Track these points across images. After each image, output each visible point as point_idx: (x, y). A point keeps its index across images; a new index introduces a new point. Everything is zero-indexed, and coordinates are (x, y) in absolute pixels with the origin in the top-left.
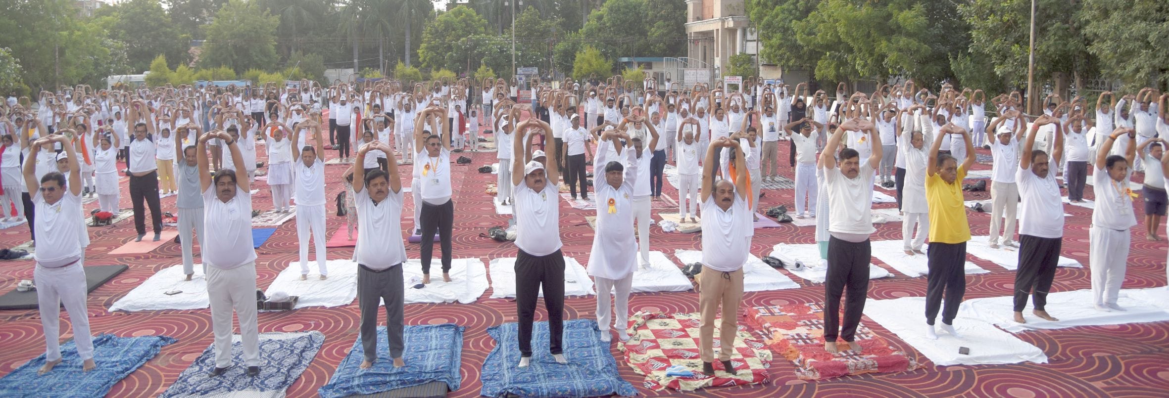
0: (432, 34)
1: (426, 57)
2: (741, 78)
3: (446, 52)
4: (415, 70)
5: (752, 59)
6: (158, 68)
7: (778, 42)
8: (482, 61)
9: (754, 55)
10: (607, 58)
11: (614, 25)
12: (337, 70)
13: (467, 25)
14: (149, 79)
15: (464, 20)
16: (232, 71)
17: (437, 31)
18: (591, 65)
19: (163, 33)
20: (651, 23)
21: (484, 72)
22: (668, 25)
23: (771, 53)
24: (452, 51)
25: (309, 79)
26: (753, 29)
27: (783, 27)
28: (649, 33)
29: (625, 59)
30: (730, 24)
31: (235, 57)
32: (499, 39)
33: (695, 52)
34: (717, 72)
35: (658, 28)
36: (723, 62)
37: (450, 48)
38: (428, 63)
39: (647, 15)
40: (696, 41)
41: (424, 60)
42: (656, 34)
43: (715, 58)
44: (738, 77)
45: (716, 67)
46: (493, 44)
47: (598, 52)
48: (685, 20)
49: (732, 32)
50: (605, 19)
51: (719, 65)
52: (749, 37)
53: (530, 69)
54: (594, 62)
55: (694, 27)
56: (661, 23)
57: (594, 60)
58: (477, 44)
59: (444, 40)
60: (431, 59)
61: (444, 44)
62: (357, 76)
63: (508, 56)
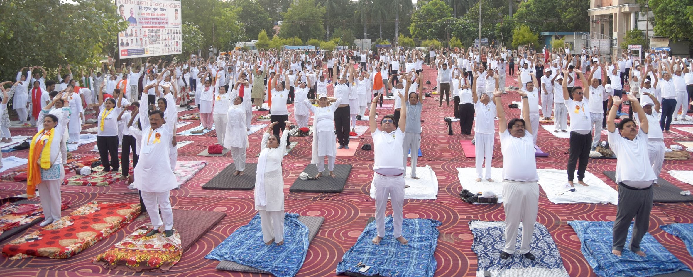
0: (418, 17)
1: (414, 32)
2: (640, 46)
3: (428, 29)
4: (411, 40)
5: (643, 33)
6: (262, 38)
7: (671, 21)
8: (453, 35)
9: (643, 30)
10: (535, 32)
11: (537, 11)
12: (361, 39)
13: (441, 11)
14: (258, 45)
15: (439, 9)
16: (300, 40)
17: (421, 16)
18: (524, 37)
19: (260, 17)
20: (564, 9)
21: (453, 41)
22: (576, 11)
23: (663, 29)
24: (432, 28)
25: (347, 45)
26: (644, 13)
27: (675, 11)
28: (562, 16)
29: (547, 33)
30: (626, 9)
31: (301, 31)
32: (462, 20)
33: (595, 29)
34: (615, 42)
35: (570, 12)
36: (620, 35)
37: (430, 26)
38: (416, 35)
39: (561, 4)
40: (596, 22)
41: (414, 34)
42: (567, 17)
43: (614, 33)
44: (638, 46)
45: (614, 38)
46: (459, 23)
47: (528, 28)
48: (589, 7)
49: (627, 15)
50: (532, 7)
51: (617, 37)
52: (640, 17)
53: (483, 39)
54: (527, 35)
55: (595, 12)
56: (571, 9)
58: (448, 24)
59: (426, 21)
60: (418, 33)
61: (426, 23)
62: (374, 43)
63: (468, 31)
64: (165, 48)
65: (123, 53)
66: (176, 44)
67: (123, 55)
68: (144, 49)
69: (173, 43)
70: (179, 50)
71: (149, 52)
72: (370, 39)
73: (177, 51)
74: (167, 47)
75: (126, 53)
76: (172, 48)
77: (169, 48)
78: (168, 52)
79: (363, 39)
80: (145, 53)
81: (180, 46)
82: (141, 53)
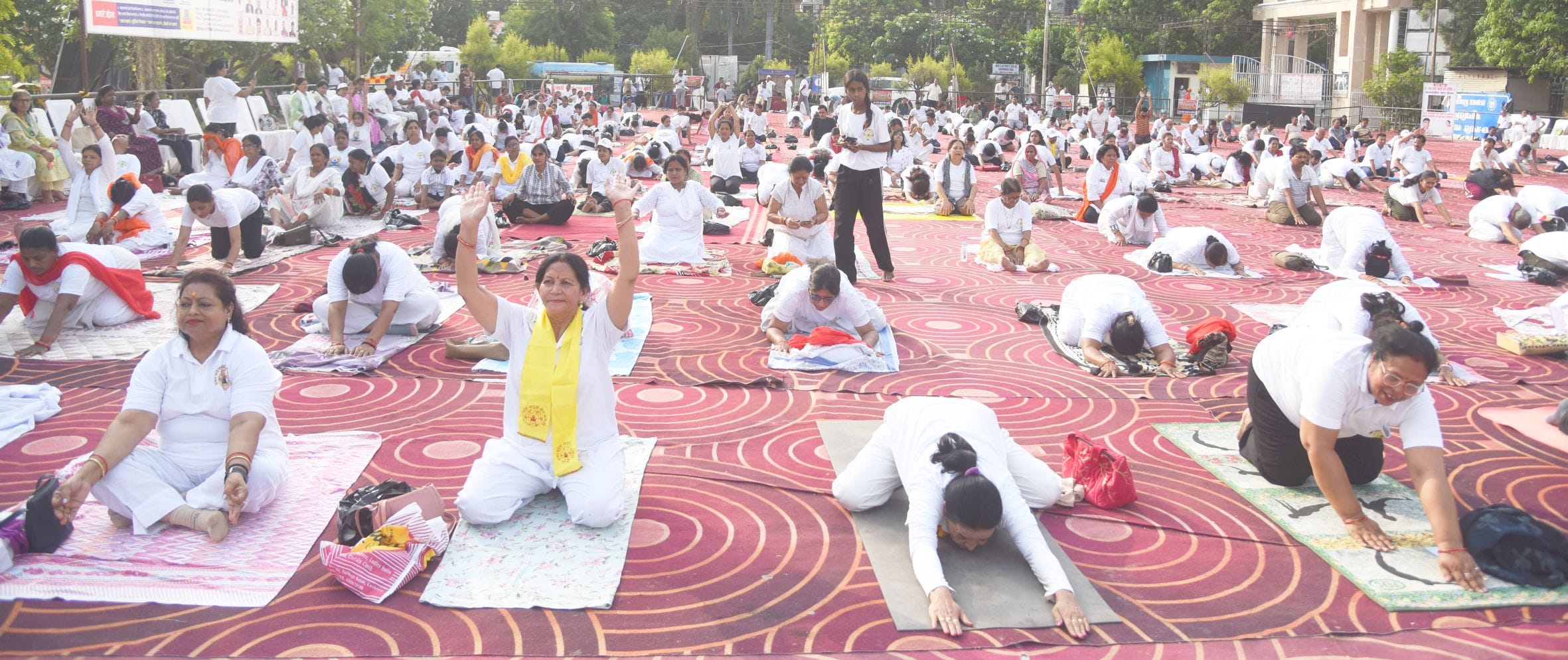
6: (477, 39)
9: (1423, 54)
10: (1135, 54)
12: (713, 57)
14: (467, 55)
16: (563, 50)
18: (1110, 64)
22: (1229, 7)
26: (1427, 12)
29: (1158, 57)
30: (1379, 2)
31: (561, 31)
32: (956, 19)
34: (1341, 80)
35: (1211, 9)
36: (1355, 64)
40: (1283, 32)
43: (1337, 57)
45: (1337, 72)
47: (1119, 43)
49: (1374, 16)
51: (1347, 69)
52: (1415, 23)
53: (1009, 67)
54: (1119, 59)
55: (1278, 9)
57: (1119, 55)
58: (925, 25)
59: (867, 19)
61: (866, 24)
62: (744, 67)
63: (975, 45)
64: (246, 16)
65: (100, 14)
66: (280, 10)
67: (97, 21)
68: (177, 11)
69: (272, 5)
70: (289, 30)
71: (194, 23)
72: (736, 57)
73: (284, 33)
74: (254, 17)
75: (111, 15)
76: (267, 22)
77: (258, 20)
78: (256, 32)
79: (717, 56)
80: (182, 24)
81: (294, 17)
82: (166, 24)
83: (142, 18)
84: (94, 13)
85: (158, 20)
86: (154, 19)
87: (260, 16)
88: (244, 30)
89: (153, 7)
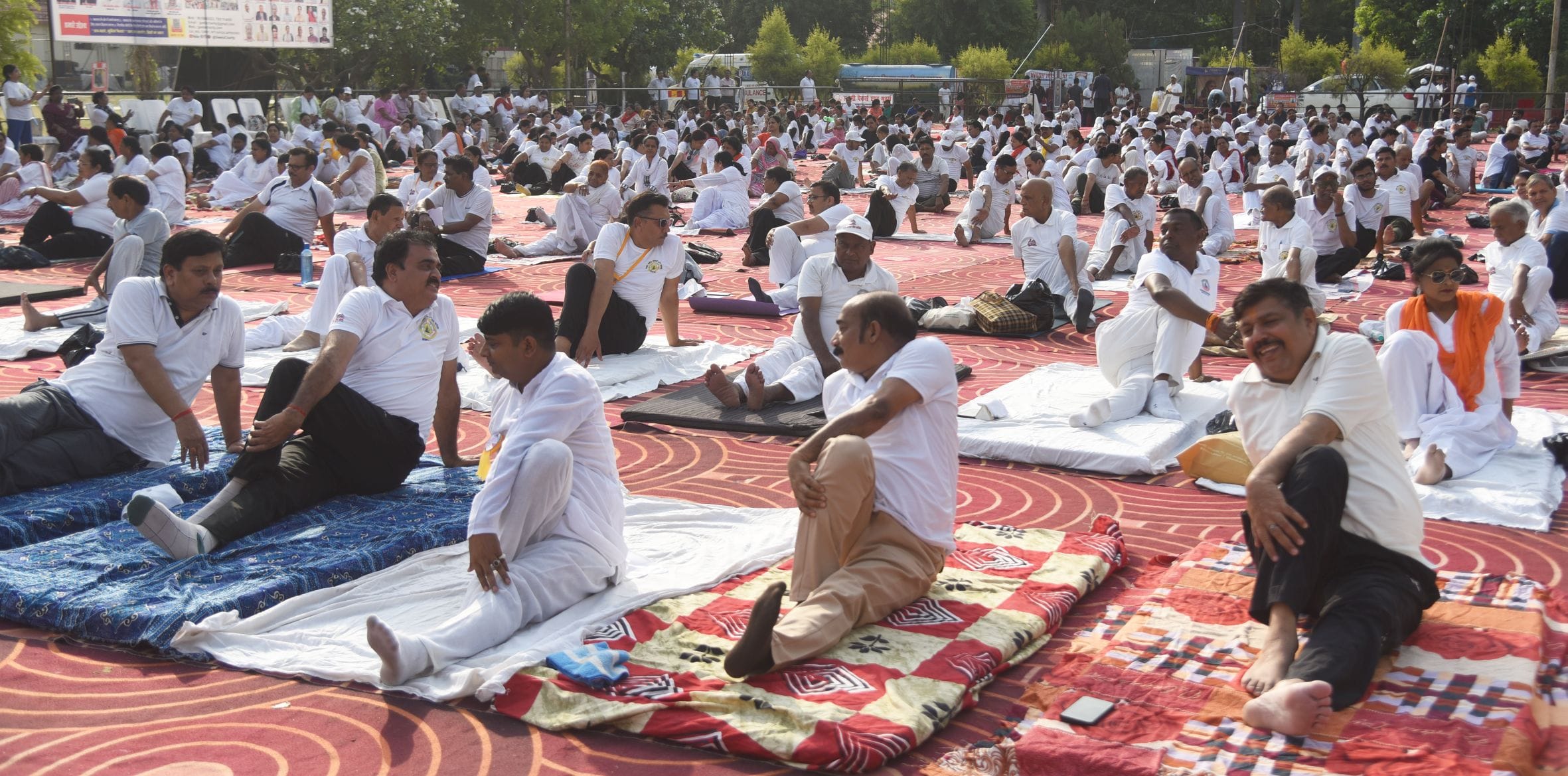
1: (1368, 23)
3: (1420, 12)
6: (772, 36)
8: (1507, 30)
12: (1157, 52)
25: (1087, 70)
41: (1366, 32)
64: (256, 25)
65: (69, 25)
66: (305, 16)
67: (65, 31)
68: (164, 21)
69: (293, 12)
70: (318, 33)
71: (186, 31)
72: (1191, 51)
74: (267, 24)
75: (82, 25)
76: (287, 28)
77: (274, 27)
78: (270, 37)
79: (1163, 51)
80: (170, 32)
81: (325, 23)
82: (149, 32)
83: (120, 28)
84: (62, 25)
85: (140, 29)
86: (134, 29)
87: (276, 23)
88: (253, 36)
89: (133, 18)
